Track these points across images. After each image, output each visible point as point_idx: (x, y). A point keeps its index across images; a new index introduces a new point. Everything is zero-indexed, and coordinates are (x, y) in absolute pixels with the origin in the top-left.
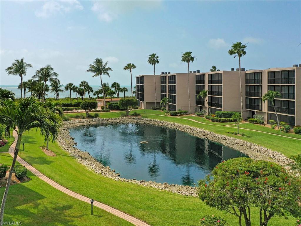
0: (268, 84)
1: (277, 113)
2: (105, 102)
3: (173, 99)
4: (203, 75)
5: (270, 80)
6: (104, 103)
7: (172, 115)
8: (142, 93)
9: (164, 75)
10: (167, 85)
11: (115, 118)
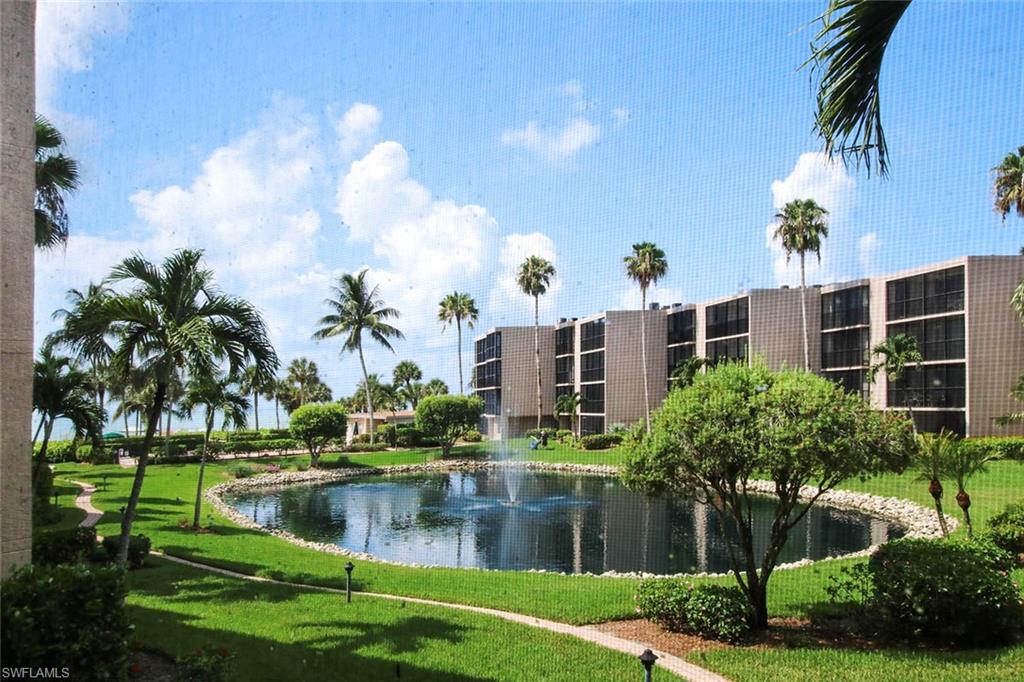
0: (888, 319)
1: (913, 409)
2: (371, 422)
3: (594, 398)
4: (691, 311)
5: (893, 308)
6: (368, 426)
7: (591, 446)
8: (493, 388)
9: (566, 325)
10: (578, 353)
11: (405, 466)
